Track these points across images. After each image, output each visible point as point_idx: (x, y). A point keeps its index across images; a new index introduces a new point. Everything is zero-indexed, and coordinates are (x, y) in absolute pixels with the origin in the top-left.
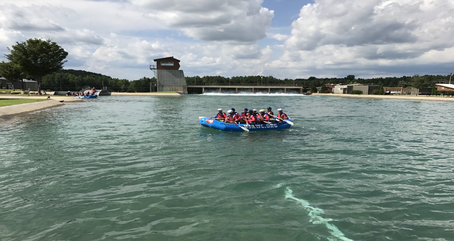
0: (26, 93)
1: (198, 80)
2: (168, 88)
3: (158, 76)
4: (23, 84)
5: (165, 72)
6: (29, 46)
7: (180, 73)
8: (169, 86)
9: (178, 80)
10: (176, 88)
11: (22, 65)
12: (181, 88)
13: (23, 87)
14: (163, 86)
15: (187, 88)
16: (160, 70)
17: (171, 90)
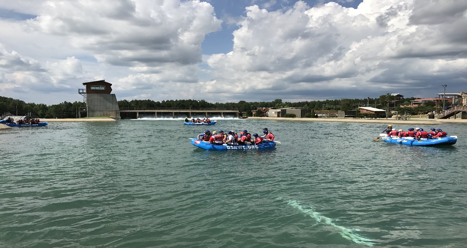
2: (99, 113)
3: (88, 100)
5: (96, 96)
7: (113, 97)
8: (100, 111)
9: (109, 105)
10: (108, 113)
12: (114, 113)
14: (93, 111)
15: (119, 113)
16: (89, 95)
17: (102, 115)
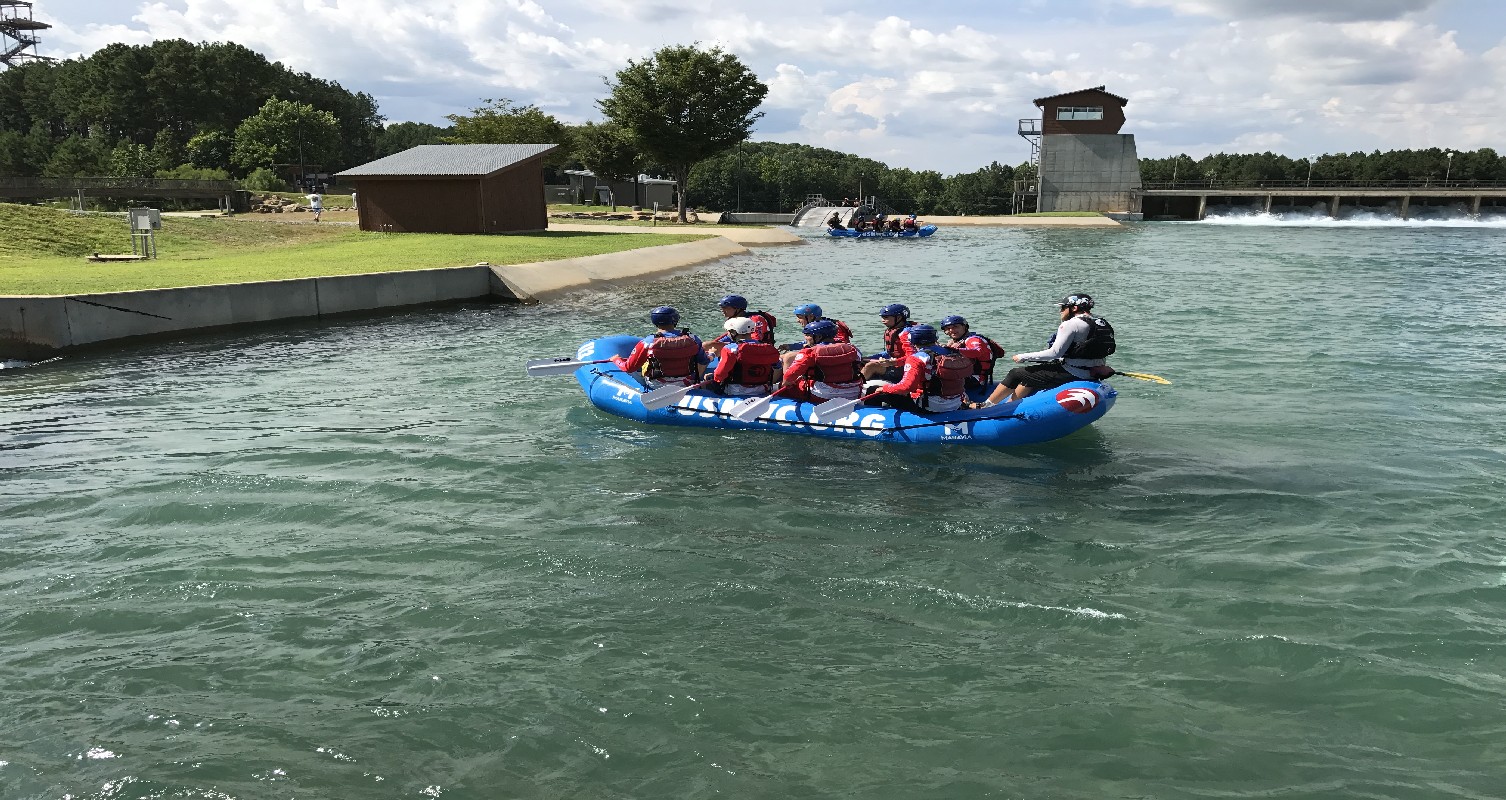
0: (644, 217)
1: (1186, 171)
2: (1074, 200)
3: (1044, 155)
4: (636, 190)
5: (1069, 143)
6: (660, 73)
7: (1124, 143)
8: (1079, 192)
9: (1111, 169)
10: (1104, 199)
11: (639, 130)
12: (1122, 199)
13: (637, 197)
14: (1056, 193)
15: (1140, 201)
16: (1051, 137)
17: (1084, 206)
